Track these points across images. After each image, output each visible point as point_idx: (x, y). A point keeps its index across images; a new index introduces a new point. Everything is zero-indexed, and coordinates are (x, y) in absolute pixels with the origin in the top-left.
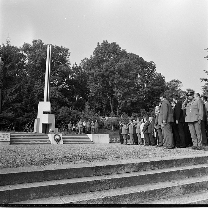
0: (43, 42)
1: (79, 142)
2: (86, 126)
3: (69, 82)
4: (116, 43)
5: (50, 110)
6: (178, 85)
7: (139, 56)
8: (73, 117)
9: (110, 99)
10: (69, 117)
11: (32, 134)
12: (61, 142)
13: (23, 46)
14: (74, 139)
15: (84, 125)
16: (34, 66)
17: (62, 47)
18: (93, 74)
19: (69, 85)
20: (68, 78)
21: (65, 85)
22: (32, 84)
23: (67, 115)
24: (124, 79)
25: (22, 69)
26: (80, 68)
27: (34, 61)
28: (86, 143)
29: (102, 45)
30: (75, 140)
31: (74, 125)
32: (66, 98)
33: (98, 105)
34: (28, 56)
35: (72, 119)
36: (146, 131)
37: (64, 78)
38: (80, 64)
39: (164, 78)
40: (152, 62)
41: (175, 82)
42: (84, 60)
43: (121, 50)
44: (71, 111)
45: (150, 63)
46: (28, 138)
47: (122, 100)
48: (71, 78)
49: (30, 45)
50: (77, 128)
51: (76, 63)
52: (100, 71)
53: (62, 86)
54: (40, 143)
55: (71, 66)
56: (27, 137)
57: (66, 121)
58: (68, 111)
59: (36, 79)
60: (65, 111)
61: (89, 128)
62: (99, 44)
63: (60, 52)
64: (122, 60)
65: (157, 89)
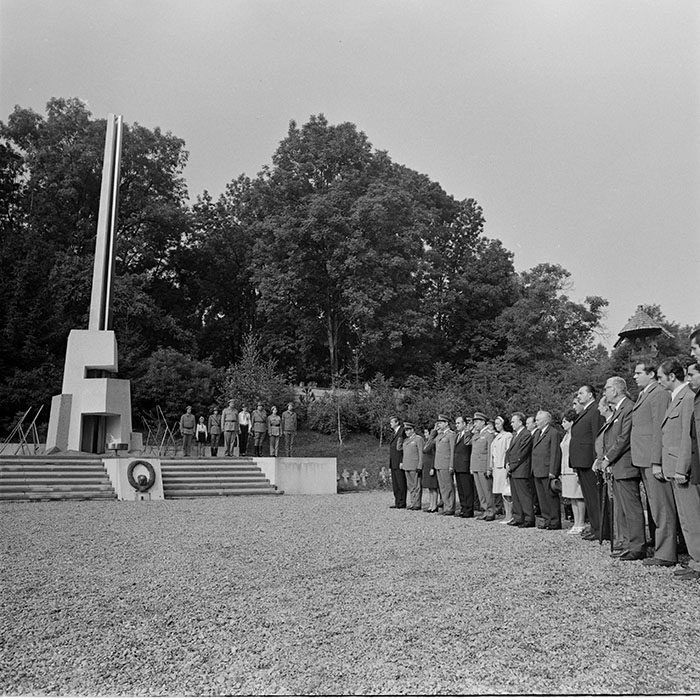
0: (87, 109)
1: (227, 491)
2: (250, 427)
3: (182, 260)
4: (353, 126)
5: (113, 364)
6: (559, 284)
7: (427, 180)
8: (198, 389)
9: (330, 326)
10: (182, 389)
11: (39, 458)
12: (158, 492)
13: (12, 118)
14: (204, 476)
15: (243, 422)
16: (51, 194)
17: (157, 131)
18: (271, 232)
19: (178, 271)
20: (178, 245)
21: (166, 268)
22: (45, 262)
23: (177, 380)
24: (381, 254)
25: (7, 206)
26: (221, 210)
27: (54, 176)
28: (252, 494)
29: (305, 133)
30: (210, 481)
31: (202, 419)
32: (169, 317)
33: (283, 344)
34: (31, 157)
35: (193, 395)
36: (522, 467)
37: (161, 245)
38: (222, 196)
39: (512, 256)
40: (473, 200)
41: (548, 271)
42: (236, 183)
43: (373, 151)
44: (191, 367)
45: (463, 203)
46: (22, 473)
47: (373, 328)
48: (189, 247)
49: (40, 118)
50: (214, 430)
51: (206, 192)
52: (298, 225)
53: (155, 273)
54: (74, 497)
55: (189, 203)
56: (19, 470)
57: (172, 404)
58: (179, 365)
59: (59, 242)
60: (168, 366)
61: (261, 433)
62: (297, 128)
63: (153, 148)
64: (375, 188)
65: (485, 296)
